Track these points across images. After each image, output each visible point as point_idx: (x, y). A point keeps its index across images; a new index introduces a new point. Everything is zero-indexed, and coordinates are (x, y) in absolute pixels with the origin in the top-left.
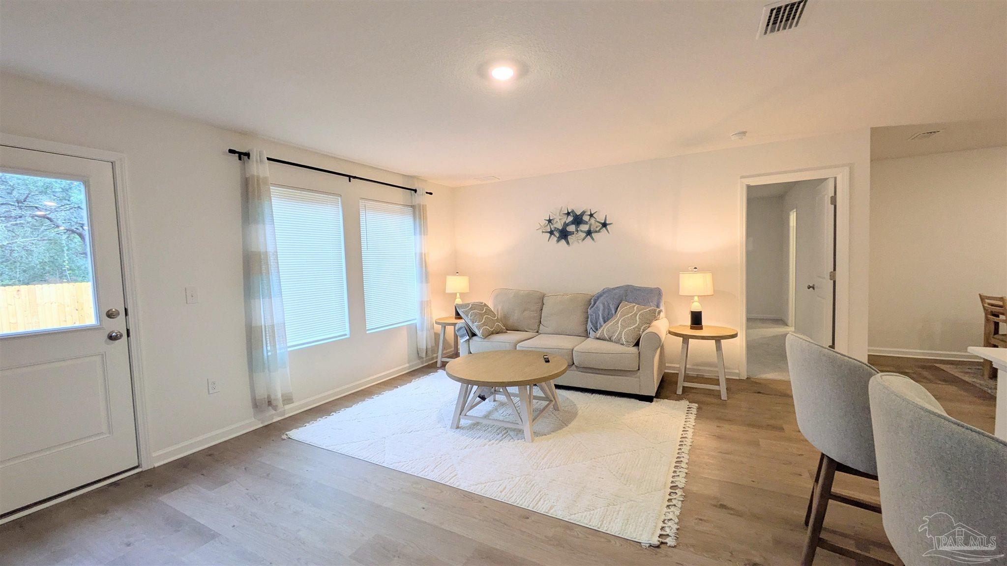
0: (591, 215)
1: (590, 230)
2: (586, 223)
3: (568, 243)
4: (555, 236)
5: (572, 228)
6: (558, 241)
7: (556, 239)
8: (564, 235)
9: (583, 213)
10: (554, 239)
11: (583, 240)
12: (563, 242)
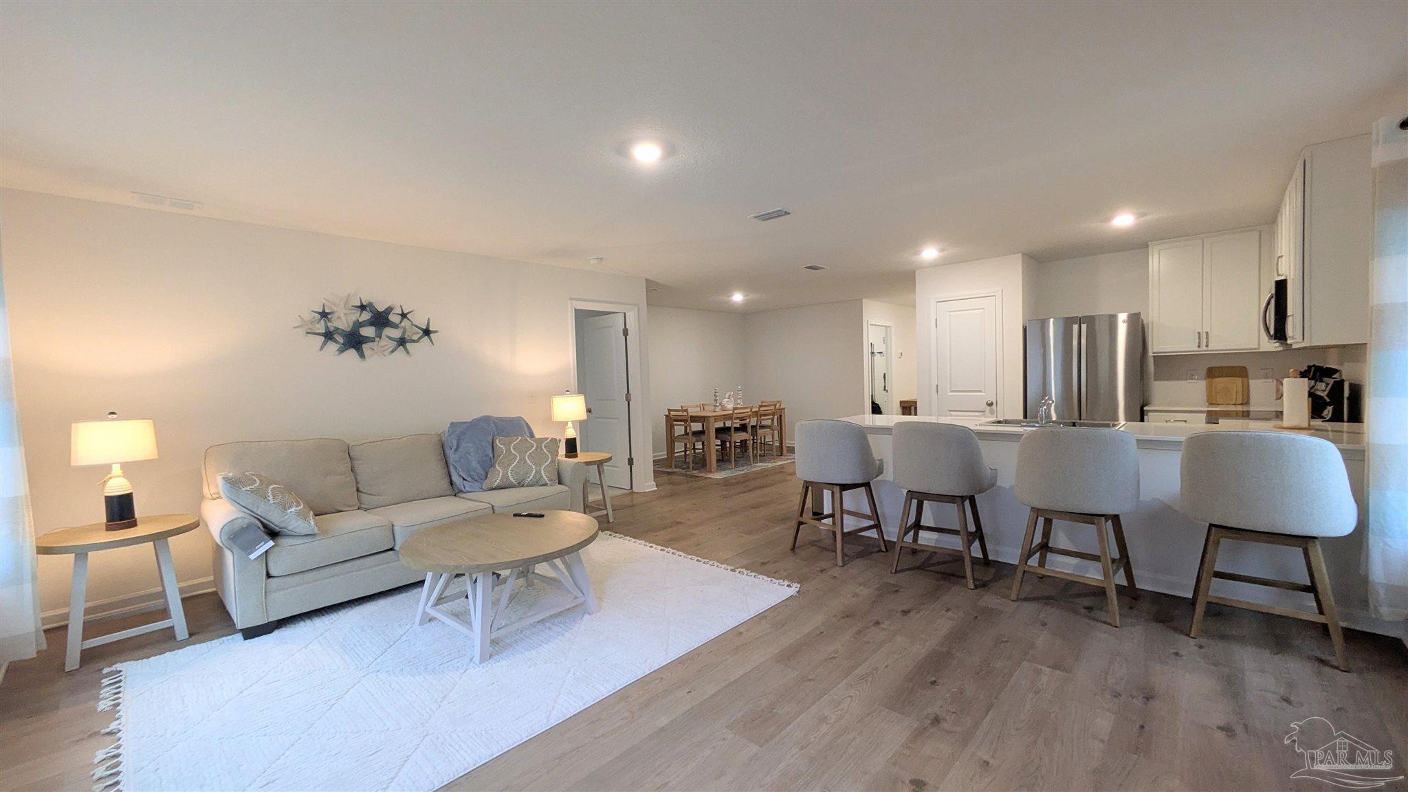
0: (404, 315)
1: (404, 338)
2: (396, 326)
3: (362, 356)
4: (336, 342)
5: (368, 331)
6: (341, 351)
7: (337, 346)
8: (354, 341)
9: (389, 310)
10: (332, 347)
11: (392, 352)
12: (352, 353)
